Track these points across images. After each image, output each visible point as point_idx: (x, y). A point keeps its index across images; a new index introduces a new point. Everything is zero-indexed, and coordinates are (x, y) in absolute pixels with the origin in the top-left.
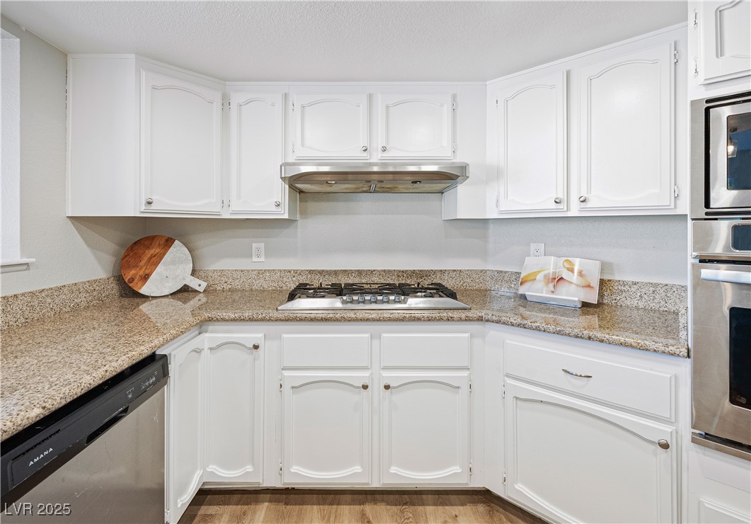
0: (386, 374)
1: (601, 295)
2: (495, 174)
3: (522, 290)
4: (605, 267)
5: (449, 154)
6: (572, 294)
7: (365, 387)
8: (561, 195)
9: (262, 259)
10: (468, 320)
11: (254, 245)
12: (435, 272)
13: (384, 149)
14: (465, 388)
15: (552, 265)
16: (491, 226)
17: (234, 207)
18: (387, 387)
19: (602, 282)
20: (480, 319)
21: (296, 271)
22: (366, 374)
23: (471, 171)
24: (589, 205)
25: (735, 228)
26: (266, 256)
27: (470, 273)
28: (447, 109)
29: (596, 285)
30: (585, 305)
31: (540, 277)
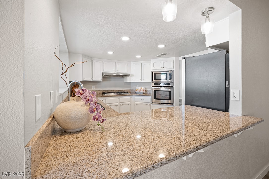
0: (120, 103)
1: (145, 92)
2: (133, 75)
3: (136, 92)
4: (145, 88)
5: (126, 72)
6: (142, 92)
7: (118, 105)
8: (141, 79)
9: (94, 89)
10: (130, 95)
11: (93, 86)
12: (123, 90)
13: (118, 71)
14: (130, 104)
15: (139, 88)
16: (131, 83)
17: (94, 79)
18: (121, 105)
19: (145, 90)
20: (132, 95)
21: (101, 91)
22: (117, 103)
23: (130, 75)
24: (144, 80)
25: (155, 83)
26: (95, 88)
27: (128, 90)
28: (126, 65)
29: (144, 90)
30: (143, 93)
31: (138, 90)
